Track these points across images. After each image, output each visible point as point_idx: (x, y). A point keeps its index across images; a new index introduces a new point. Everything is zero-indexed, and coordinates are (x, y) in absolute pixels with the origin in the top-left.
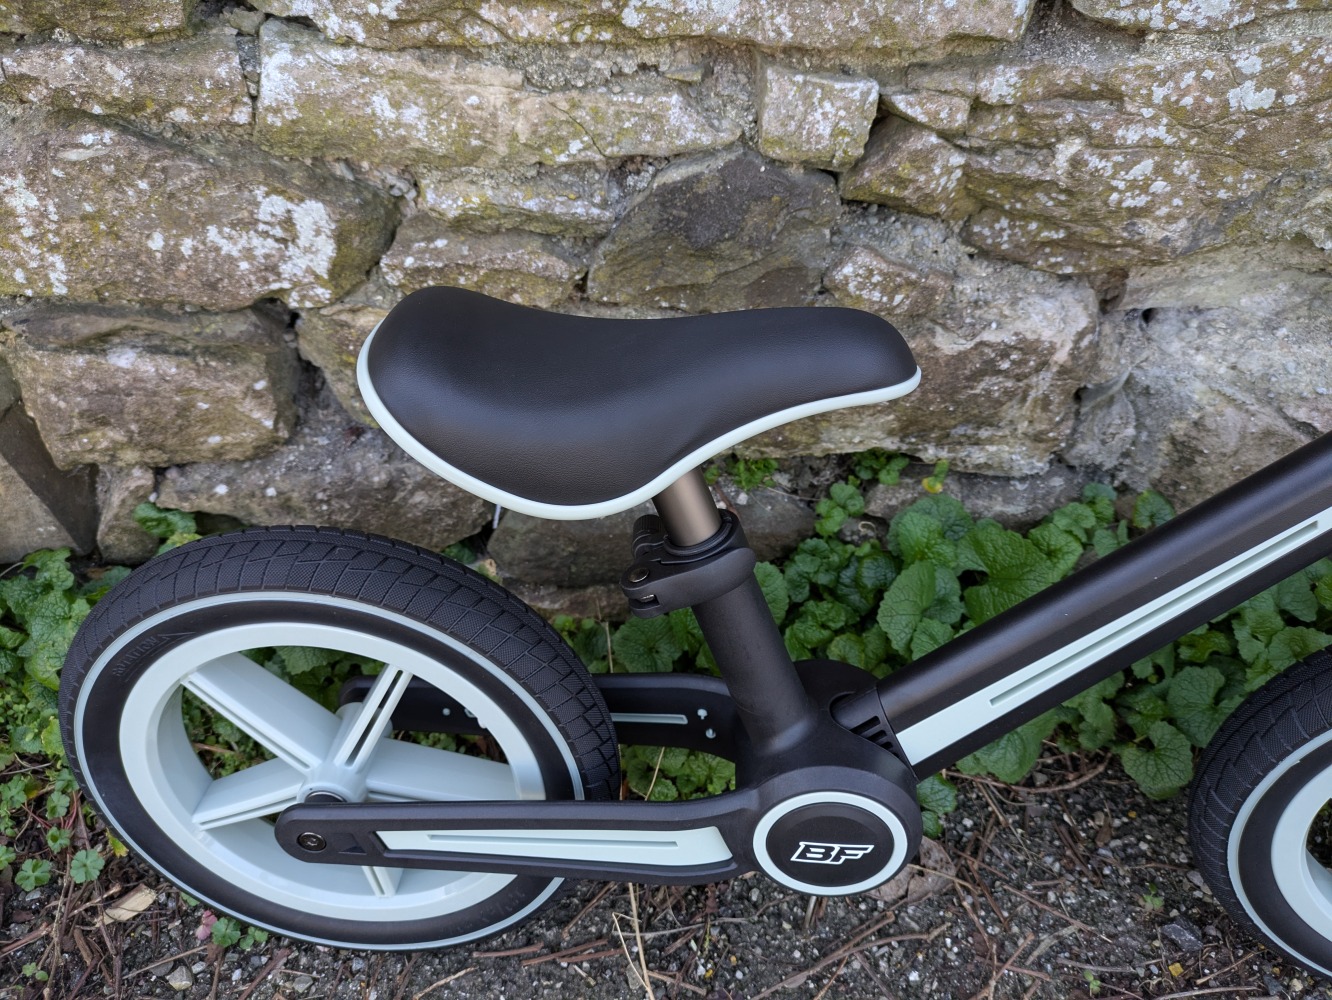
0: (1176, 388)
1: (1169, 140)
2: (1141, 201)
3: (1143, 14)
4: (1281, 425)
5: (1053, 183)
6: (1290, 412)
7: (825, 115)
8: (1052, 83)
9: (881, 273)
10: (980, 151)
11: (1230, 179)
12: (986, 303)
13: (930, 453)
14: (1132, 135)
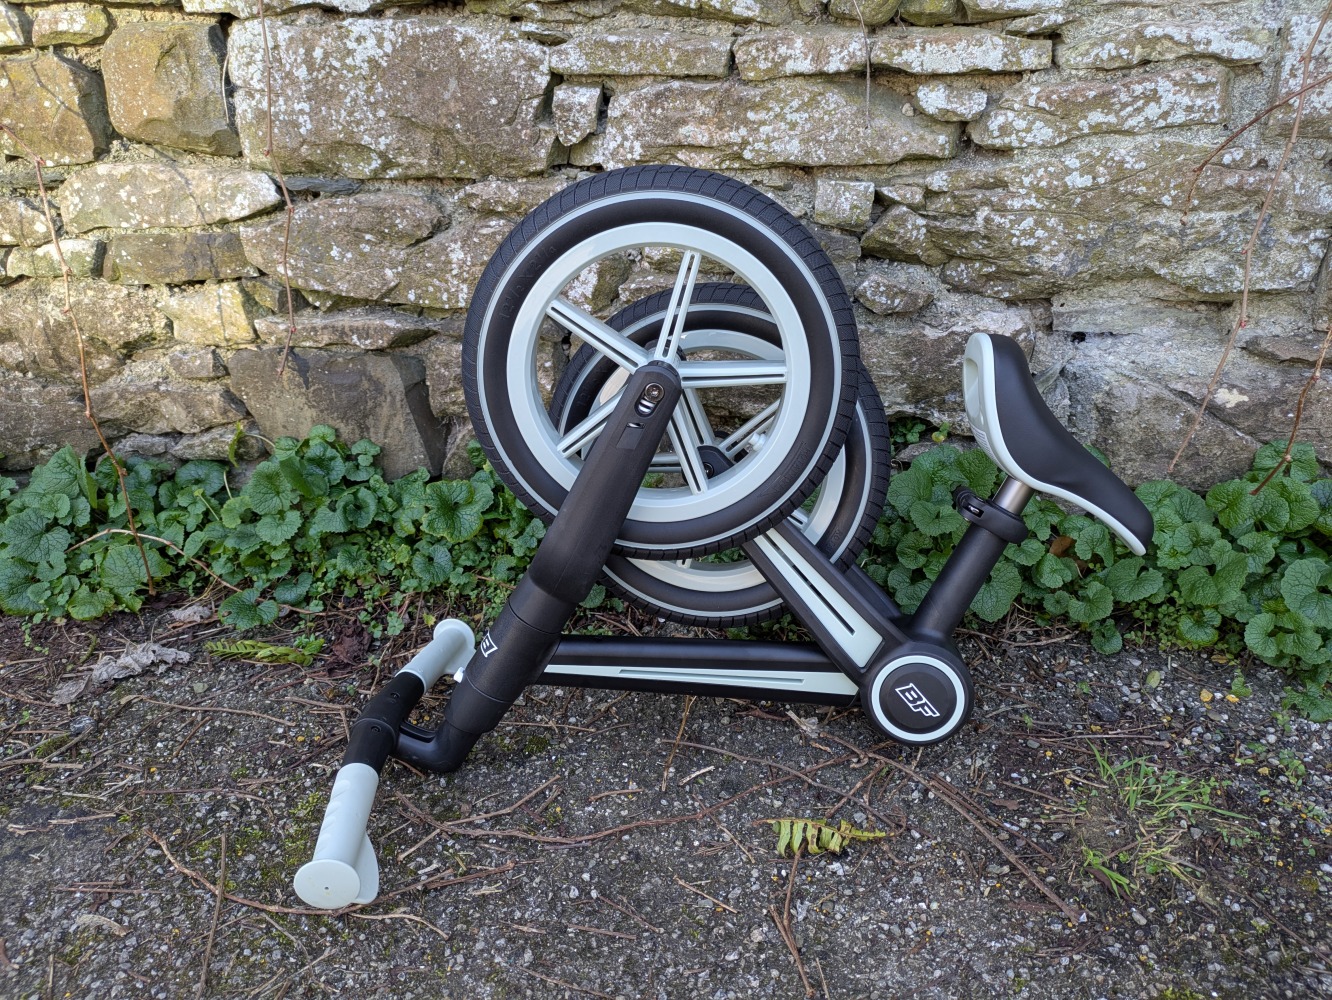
0: (1093, 373)
1: (1039, 206)
2: (1032, 242)
3: (1007, 140)
4: (1166, 394)
5: (977, 233)
6: (1172, 386)
7: (846, 199)
8: (968, 180)
9: (884, 285)
10: (935, 218)
11: (1081, 228)
12: (957, 314)
13: (936, 417)
14: (1017, 204)
